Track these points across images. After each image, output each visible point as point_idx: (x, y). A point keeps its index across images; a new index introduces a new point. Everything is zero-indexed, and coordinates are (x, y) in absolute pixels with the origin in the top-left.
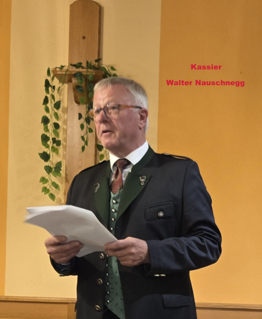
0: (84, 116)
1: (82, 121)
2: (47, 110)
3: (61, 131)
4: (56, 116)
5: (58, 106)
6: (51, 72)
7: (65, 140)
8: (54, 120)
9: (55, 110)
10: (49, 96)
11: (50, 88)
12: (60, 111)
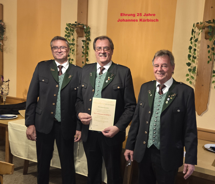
0: (210, 47)
1: (209, 49)
2: (191, 43)
3: (196, 52)
4: (195, 45)
5: (196, 40)
6: (195, 25)
7: (198, 56)
8: (194, 48)
9: (195, 43)
10: (193, 36)
11: (194, 33)
12: (197, 43)
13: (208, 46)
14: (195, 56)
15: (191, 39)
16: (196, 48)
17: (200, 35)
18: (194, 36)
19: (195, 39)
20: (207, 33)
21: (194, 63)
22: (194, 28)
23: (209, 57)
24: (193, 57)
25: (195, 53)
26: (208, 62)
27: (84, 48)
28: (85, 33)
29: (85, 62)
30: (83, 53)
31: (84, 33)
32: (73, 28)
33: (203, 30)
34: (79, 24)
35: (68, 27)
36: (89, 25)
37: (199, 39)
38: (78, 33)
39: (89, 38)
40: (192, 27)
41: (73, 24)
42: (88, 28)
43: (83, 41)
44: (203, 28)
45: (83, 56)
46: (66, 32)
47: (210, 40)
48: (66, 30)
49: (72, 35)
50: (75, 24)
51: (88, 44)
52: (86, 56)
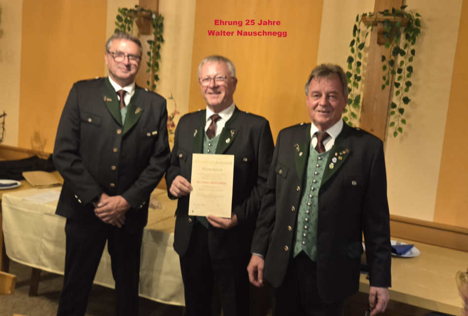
0: (387, 59)
1: (386, 63)
2: (353, 51)
3: (361, 68)
4: (360, 55)
5: (361, 46)
6: (360, 18)
7: (364, 75)
8: (358, 59)
9: (359, 50)
10: (356, 39)
11: (357, 32)
12: (362, 51)
13: (384, 58)
14: (358, 75)
15: (353, 43)
16: (361, 61)
17: (368, 37)
18: (358, 39)
19: (358, 44)
20: (381, 33)
21: (357, 87)
22: (357, 24)
23: (384, 78)
24: (356, 77)
25: (358, 70)
26: (383, 87)
27: (152, 54)
28: (154, 26)
29: (153, 82)
30: (149, 64)
31: (151, 27)
32: (131, 17)
33: (375, 28)
34: (142, 10)
35: (120, 15)
36: (161, 11)
37: (367, 44)
38: (139, 25)
39: (161, 37)
40: (354, 22)
41: (131, 10)
42: (160, 18)
43: (150, 42)
44: (375, 24)
45: (148, 71)
46: (117, 24)
47: (387, 46)
48: (117, 21)
49: (129, 29)
50: (135, 9)
51: (159, 47)
52: (154, 71)
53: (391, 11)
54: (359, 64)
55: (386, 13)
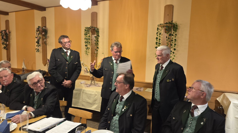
0: (168, 37)
1: (167, 38)
2: (157, 35)
3: (161, 40)
4: (160, 37)
5: (160, 34)
6: (159, 25)
7: (162, 42)
8: (159, 38)
9: (160, 35)
10: (158, 32)
11: (158, 30)
12: (161, 35)
14: (160, 43)
15: (157, 33)
16: (160, 38)
17: (162, 31)
18: (159, 32)
19: (159, 33)
20: (166, 30)
22: (158, 27)
23: (167, 43)
24: (159, 43)
25: (160, 41)
27: (96, 41)
28: (96, 32)
29: (97, 49)
30: (95, 44)
31: (95, 32)
32: (89, 30)
33: (164, 28)
34: (92, 27)
35: (86, 29)
36: (98, 27)
37: (162, 33)
38: (92, 32)
39: (99, 35)
40: (157, 27)
41: (89, 28)
42: (98, 29)
43: (95, 37)
45: (95, 46)
46: (85, 32)
47: (167, 33)
48: (85, 31)
49: (89, 33)
50: (90, 27)
51: (98, 38)
52: (97, 46)
53: (168, 23)
54: (160, 39)
55: (167, 23)
